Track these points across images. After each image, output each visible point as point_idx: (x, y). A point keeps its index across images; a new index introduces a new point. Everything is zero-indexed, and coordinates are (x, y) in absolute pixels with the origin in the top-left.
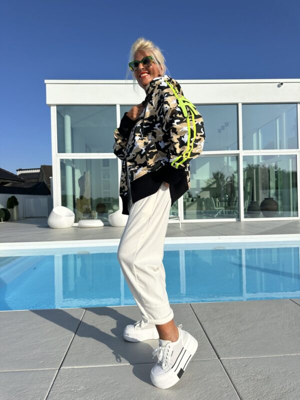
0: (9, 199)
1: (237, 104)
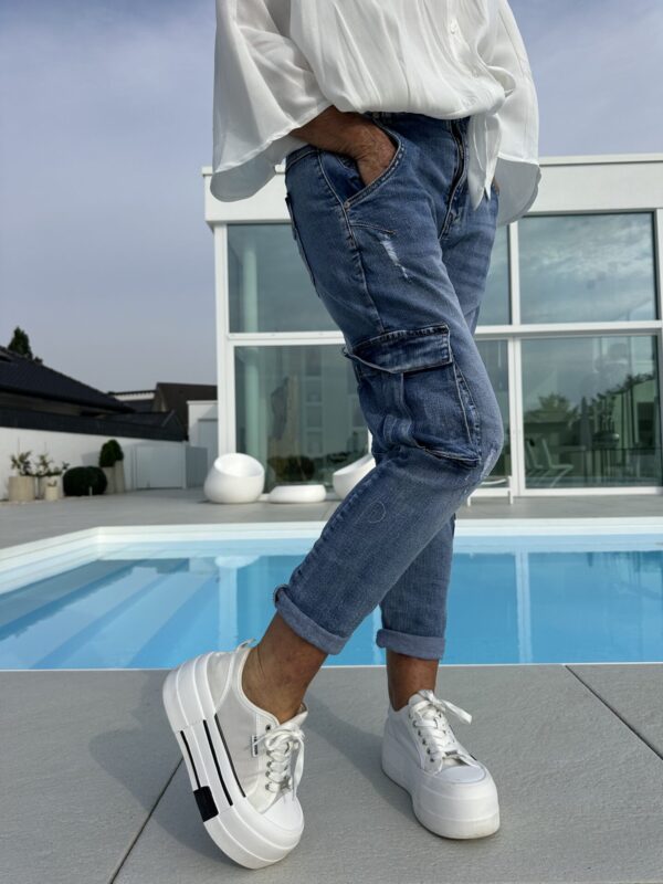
0: (105, 447)
1: (652, 213)
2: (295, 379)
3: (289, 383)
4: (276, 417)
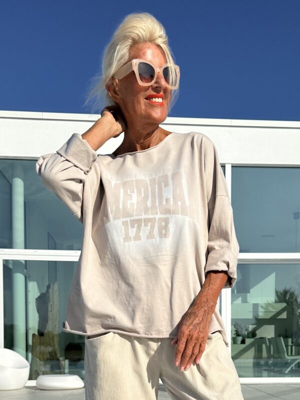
2: (56, 287)
3: (51, 290)
4: (40, 317)
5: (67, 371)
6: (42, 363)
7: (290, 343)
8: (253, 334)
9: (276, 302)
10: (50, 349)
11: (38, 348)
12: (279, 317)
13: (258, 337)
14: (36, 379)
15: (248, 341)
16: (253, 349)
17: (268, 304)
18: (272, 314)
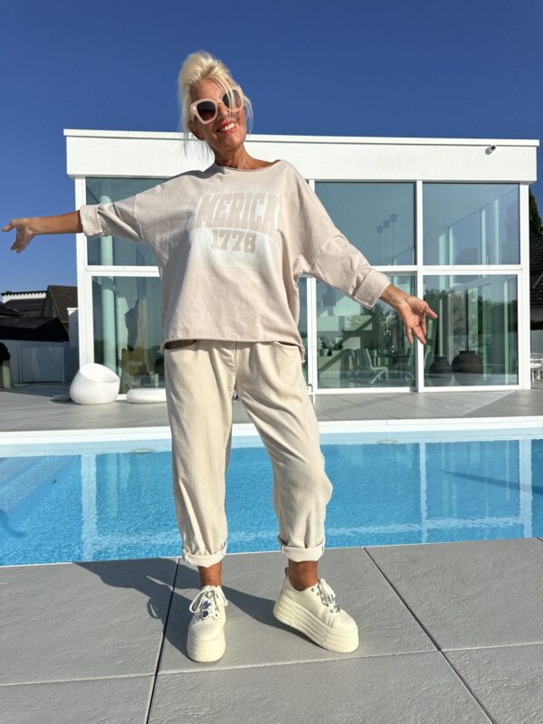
1: (414, 183)
2: (144, 302)
3: (139, 306)
4: (129, 332)
5: (157, 384)
6: (132, 377)
7: (375, 355)
8: (339, 346)
9: (362, 314)
10: (140, 364)
11: (128, 363)
12: (366, 329)
13: (344, 348)
14: (126, 393)
15: (335, 353)
16: (340, 361)
17: (354, 317)
18: (358, 326)
